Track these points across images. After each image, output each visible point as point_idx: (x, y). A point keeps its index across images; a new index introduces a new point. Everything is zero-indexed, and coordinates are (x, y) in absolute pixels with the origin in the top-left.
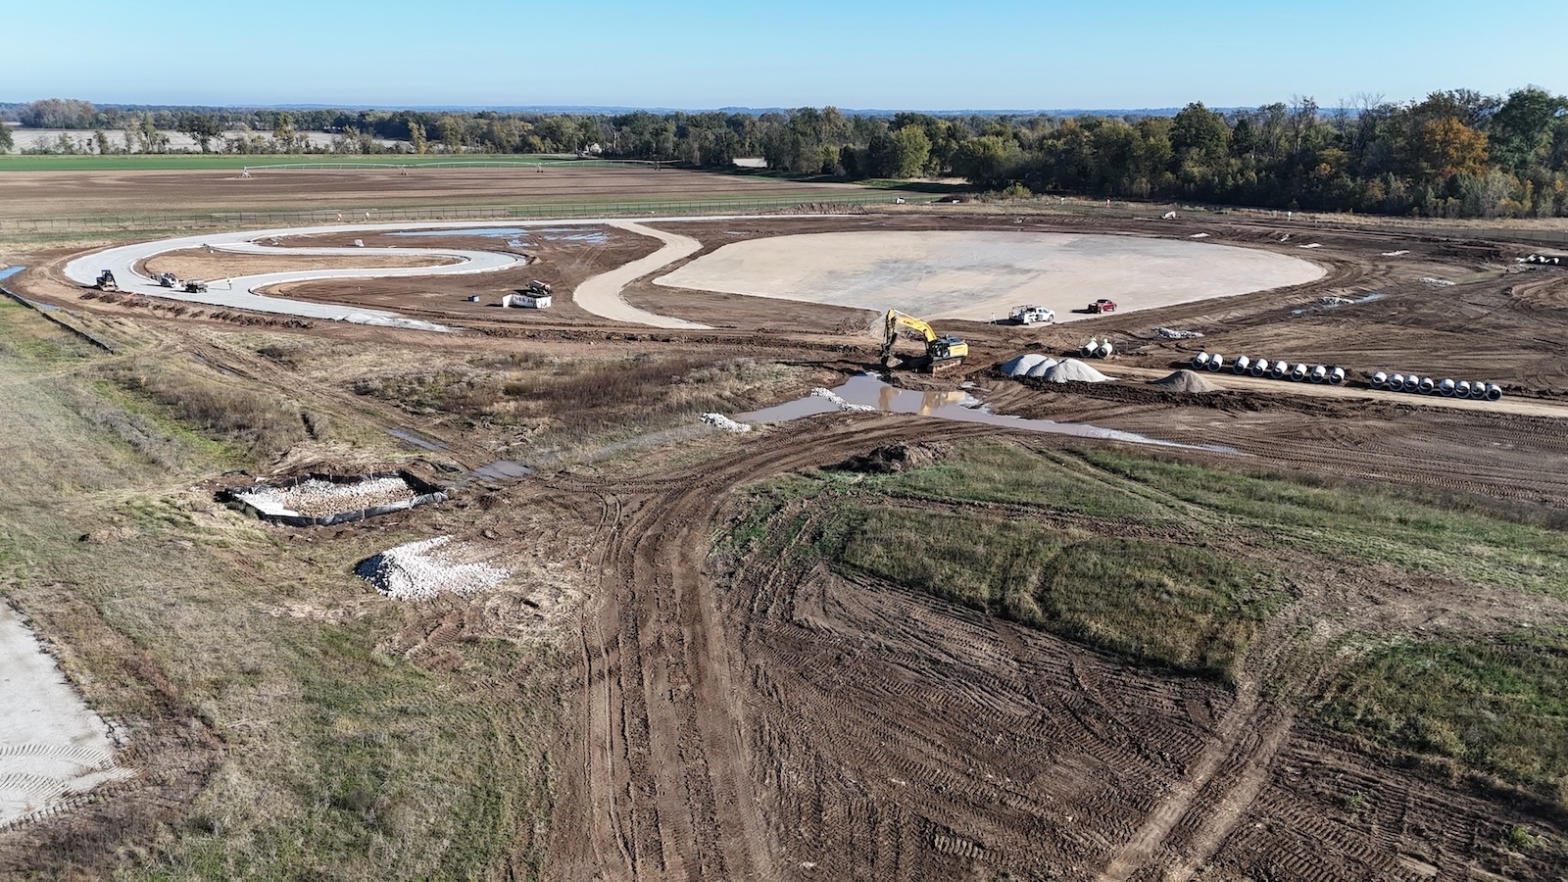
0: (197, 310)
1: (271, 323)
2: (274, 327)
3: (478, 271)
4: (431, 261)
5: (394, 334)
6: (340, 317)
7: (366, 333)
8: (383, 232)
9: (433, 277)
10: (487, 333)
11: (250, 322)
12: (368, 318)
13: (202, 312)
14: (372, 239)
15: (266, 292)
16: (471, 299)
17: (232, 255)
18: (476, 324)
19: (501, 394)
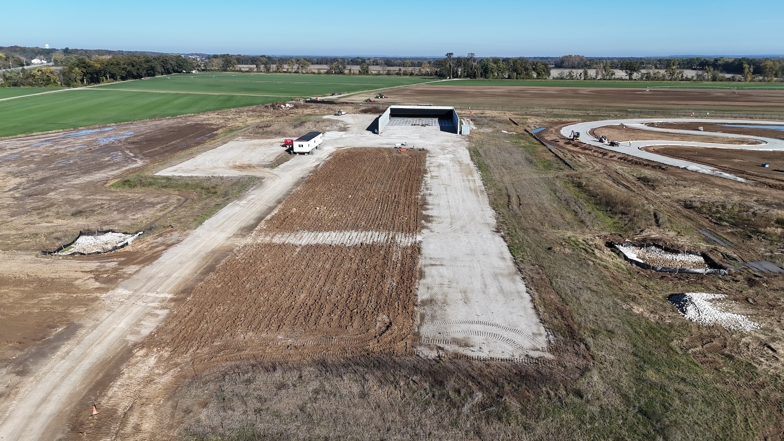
0: (613, 155)
1: (646, 165)
2: (647, 167)
3: (771, 150)
4: (742, 142)
5: (712, 179)
6: (683, 167)
7: (696, 176)
8: (716, 123)
9: (741, 151)
10: (770, 186)
11: (636, 163)
12: (698, 168)
13: (615, 156)
14: (708, 127)
15: (647, 149)
16: (764, 166)
17: (634, 130)
18: (764, 180)
19: (773, 223)
